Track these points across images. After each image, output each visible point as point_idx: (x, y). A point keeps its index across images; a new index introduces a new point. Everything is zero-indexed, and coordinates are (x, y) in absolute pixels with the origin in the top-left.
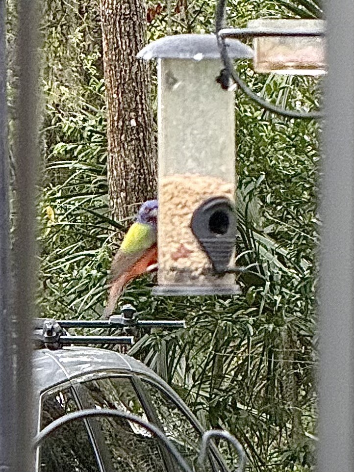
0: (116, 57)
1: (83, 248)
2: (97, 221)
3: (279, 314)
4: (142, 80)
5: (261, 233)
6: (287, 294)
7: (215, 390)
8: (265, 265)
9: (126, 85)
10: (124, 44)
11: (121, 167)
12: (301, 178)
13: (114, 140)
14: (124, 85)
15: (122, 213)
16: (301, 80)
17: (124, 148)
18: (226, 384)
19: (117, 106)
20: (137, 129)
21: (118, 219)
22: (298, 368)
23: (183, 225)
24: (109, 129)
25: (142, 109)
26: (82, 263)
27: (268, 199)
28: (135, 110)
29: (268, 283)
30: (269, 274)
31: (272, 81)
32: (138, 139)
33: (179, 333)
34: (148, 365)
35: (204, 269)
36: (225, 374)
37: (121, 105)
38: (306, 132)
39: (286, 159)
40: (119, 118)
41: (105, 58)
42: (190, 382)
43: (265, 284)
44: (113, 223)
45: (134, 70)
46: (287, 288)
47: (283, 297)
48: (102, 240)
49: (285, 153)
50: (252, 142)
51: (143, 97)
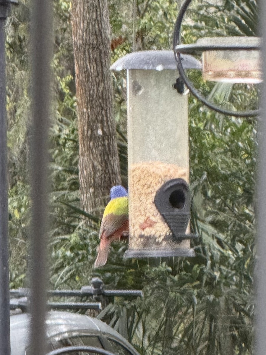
0: (85, 79)
1: (59, 234)
2: (70, 211)
3: (218, 287)
4: (107, 97)
5: (203, 221)
6: (225, 270)
7: (167, 349)
8: (207, 247)
9: (94, 102)
10: (92, 68)
11: (90, 167)
12: (236, 177)
13: (84, 146)
14: (92, 101)
15: (91, 205)
16: (236, 98)
17: (92, 153)
18: (175, 344)
19: (86, 118)
20: (103, 138)
21: (87, 210)
22: (233, 330)
23: (148, 201)
24: (80, 137)
25: (107, 121)
26: (58, 246)
27: (210, 193)
28: (102, 122)
29: (209, 262)
30: (210, 254)
31: (213, 98)
32: (104, 145)
33: (137, 302)
34: (113, 326)
35: (166, 236)
36: (175, 335)
37: (90, 118)
38: (240, 139)
39: (224, 162)
40: (88, 128)
41: (77, 80)
42: (146, 343)
43: (207, 262)
44: (83, 213)
45: (101, 89)
46: (225, 265)
47: (221, 273)
48: (74, 227)
49: (223, 156)
50: (196, 147)
51: (108, 111)
